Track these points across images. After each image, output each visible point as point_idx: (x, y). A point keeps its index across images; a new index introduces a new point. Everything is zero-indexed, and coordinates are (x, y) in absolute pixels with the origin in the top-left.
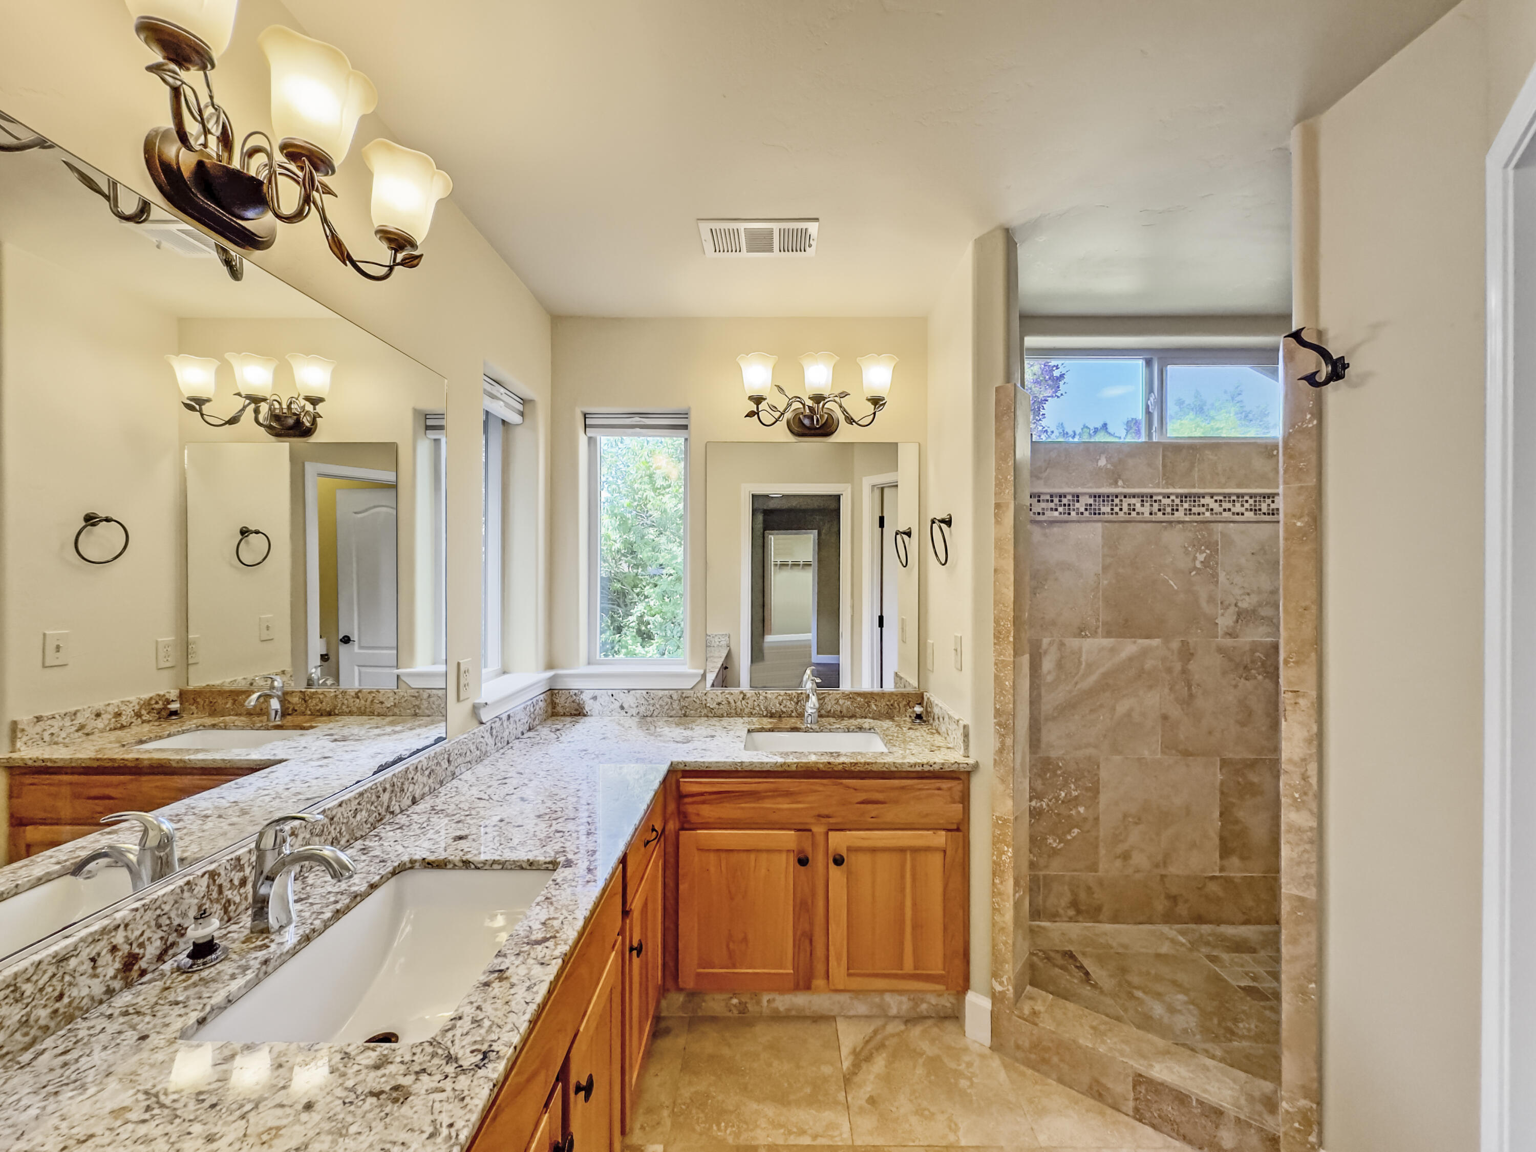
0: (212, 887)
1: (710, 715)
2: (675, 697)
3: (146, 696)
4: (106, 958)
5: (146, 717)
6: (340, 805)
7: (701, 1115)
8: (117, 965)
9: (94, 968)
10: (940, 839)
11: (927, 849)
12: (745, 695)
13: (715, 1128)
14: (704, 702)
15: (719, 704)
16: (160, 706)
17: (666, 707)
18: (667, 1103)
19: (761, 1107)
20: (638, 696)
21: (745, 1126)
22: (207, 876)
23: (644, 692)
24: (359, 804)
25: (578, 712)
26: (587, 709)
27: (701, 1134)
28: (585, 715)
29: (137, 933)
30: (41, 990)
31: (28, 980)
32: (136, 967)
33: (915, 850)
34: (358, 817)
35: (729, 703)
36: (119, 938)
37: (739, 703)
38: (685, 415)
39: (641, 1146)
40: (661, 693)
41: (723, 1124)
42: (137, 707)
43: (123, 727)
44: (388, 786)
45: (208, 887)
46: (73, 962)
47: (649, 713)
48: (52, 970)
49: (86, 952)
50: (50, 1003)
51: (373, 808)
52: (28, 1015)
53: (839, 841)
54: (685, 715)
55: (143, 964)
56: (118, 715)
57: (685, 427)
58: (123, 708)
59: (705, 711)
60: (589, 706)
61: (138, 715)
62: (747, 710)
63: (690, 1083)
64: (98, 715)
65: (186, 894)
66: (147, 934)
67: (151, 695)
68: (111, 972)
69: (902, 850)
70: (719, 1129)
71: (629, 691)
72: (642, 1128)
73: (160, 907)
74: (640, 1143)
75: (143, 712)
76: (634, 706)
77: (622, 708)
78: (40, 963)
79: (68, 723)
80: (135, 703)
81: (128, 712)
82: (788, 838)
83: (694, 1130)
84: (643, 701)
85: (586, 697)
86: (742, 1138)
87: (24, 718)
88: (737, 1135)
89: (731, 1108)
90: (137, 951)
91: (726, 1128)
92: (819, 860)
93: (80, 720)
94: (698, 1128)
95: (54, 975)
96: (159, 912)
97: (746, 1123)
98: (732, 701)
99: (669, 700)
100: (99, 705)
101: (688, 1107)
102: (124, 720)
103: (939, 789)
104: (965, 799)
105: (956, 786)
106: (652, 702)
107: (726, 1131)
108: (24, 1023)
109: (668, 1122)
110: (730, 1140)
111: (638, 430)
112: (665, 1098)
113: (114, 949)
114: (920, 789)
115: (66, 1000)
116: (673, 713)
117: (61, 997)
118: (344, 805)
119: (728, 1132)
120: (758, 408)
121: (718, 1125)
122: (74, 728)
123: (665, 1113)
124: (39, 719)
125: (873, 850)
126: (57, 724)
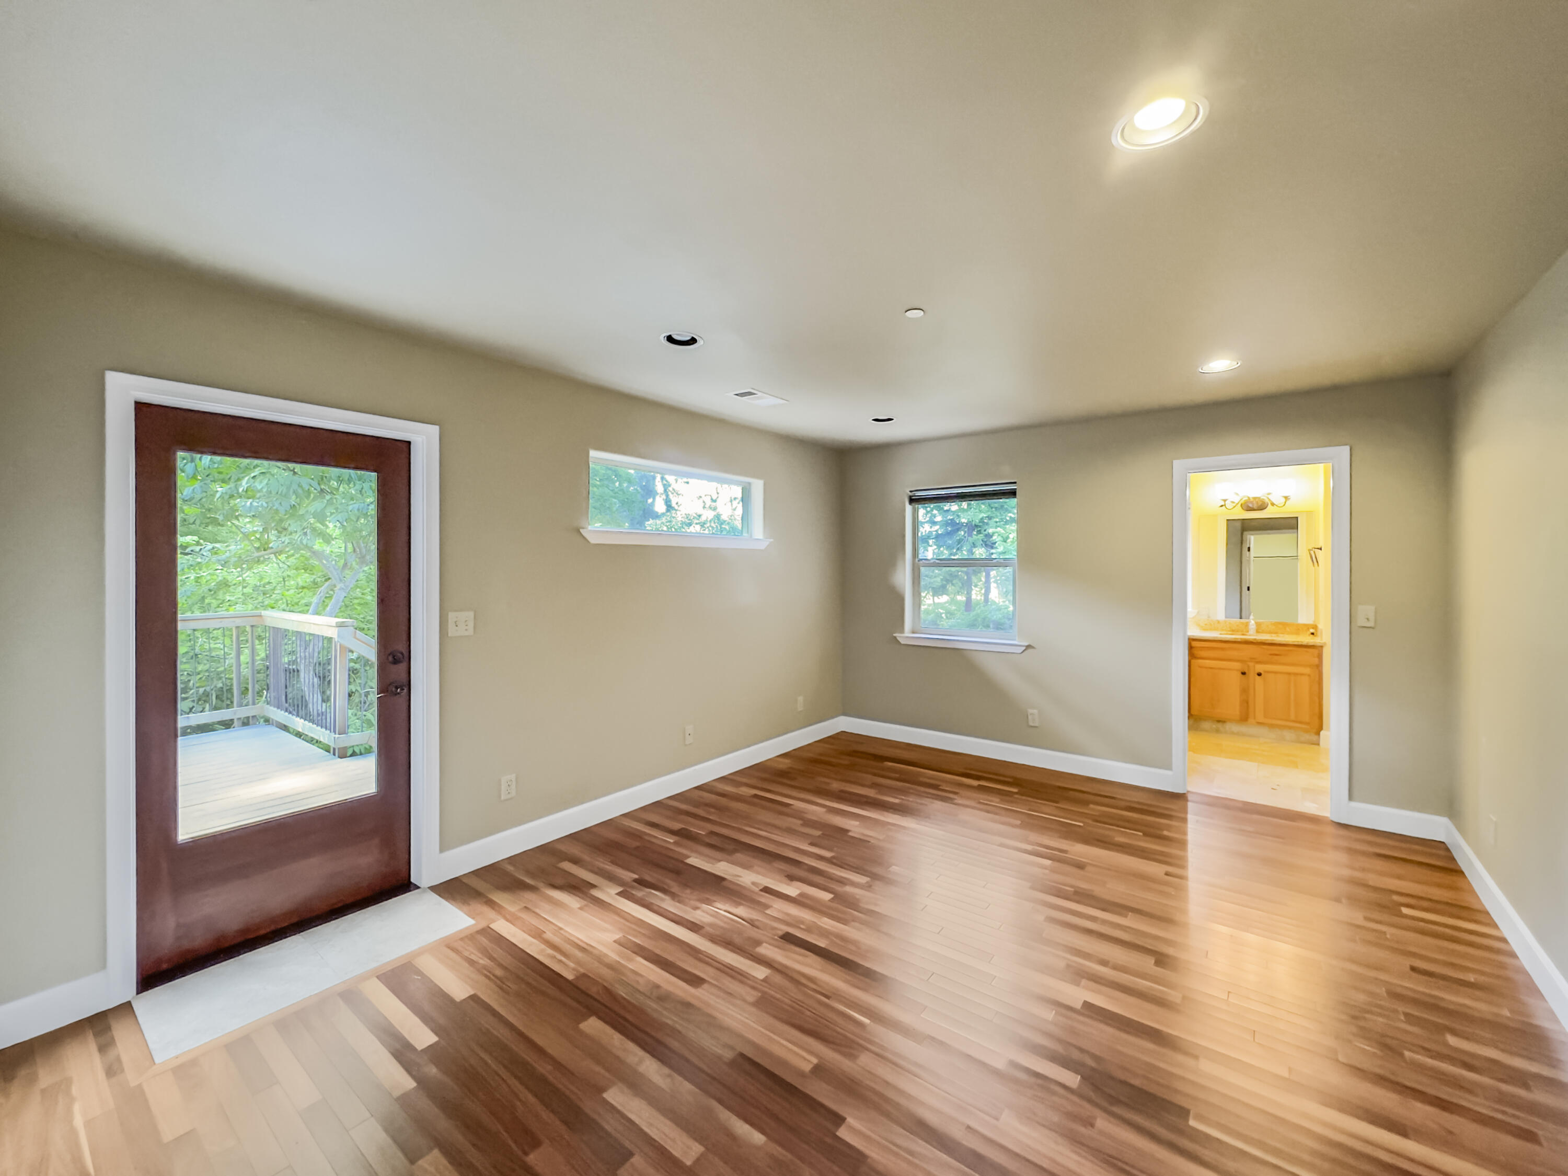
10: (1307, 670)
11: (1302, 674)
33: (1296, 674)
53: (1260, 668)
69: (1289, 674)
82: (1237, 666)
92: (1252, 675)
104: (1320, 657)
105: (1315, 651)
125: (1275, 673)
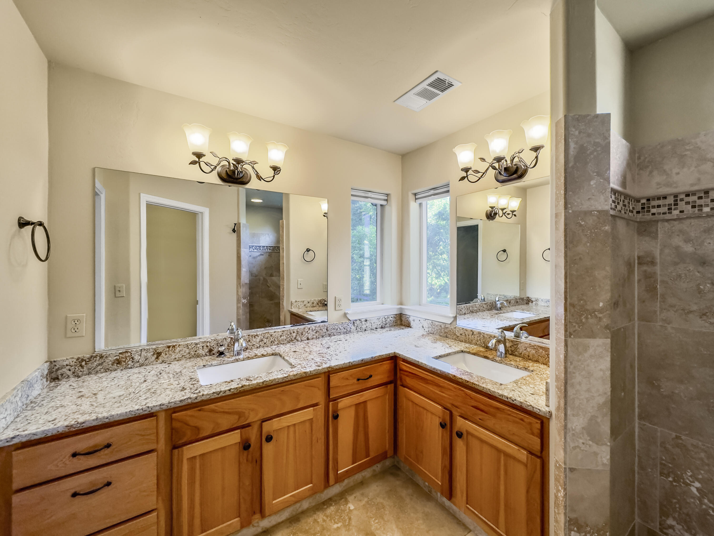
0: (231, 341)
1: (457, 339)
2: (443, 326)
3: (320, 299)
4: (205, 347)
5: (320, 305)
6: (275, 332)
7: (374, 511)
8: (208, 350)
9: (203, 348)
10: (522, 456)
11: (515, 459)
12: (473, 333)
13: (373, 519)
14: (454, 332)
15: (461, 334)
16: (323, 302)
17: (439, 331)
18: (369, 497)
19: (396, 530)
20: (428, 323)
21: (382, 529)
22: (230, 338)
23: (431, 321)
24: (282, 334)
25: (408, 326)
26: (411, 325)
27: (367, 516)
28: (411, 327)
29: (213, 345)
30: (192, 348)
31: (190, 345)
32: (212, 352)
33: (506, 455)
34: (282, 337)
35: (466, 335)
36: (208, 344)
37: (470, 336)
38: (447, 185)
39: (350, 502)
40: (437, 323)
41: (377, 521)
42: (317, 302)
43: (314, 307)
44: (295, 331)
45: (230, 341)
46: (198, 346)
47: (432, 332)
48: (194, 345)
49: (201, 345)
50: (194, 352)
51: (288, 336)
52: (190, 352)
54: (446, 337)
55: (214, 352)
56: (313, 303)
57: (448, 191)
58: (314, 301)
59: (455, 337)
60: (412, 324)
61: (318, 304)
62: (474, 341)
63: (384, 499)
64: (309, 302)
65: (225, 341)
66: (215, 346)
67: (321, 299)
68: (206, 351)
69: (499, 451)
70: (374, 521)
71: (426, 319)
72: (355, 497)
73: (218, 341)
74: (350, 501)
75: (319, 303)
76: (427, 327)
77: (423, 327)
78: (192, 343)
79: (302, 304)
80: (317, 300)
81: (315, 303)
82: (438, 409)
83: (367, 513)
84: (430, 326)
85: (411, 319)
86: (377, 531)
87: (294, 301)
88: (377, 529)
89: (386, 519)
90: (212, 349)
91: (377, 523)
93: (305, 303)
94: (369, 514)
95: (195, 346)
96: (217, 342)
97: (384, 529)
98: (467, 335)
99: (440, 327)
100: (309, 300)
101: (374, 505)
102: (314, 304)
103: (522, 420)
106: (433, 327)
107: (376, 523)
108: (189, 353)
109: (364, 502)
110: (373, 528)
111: (433, 196)
112: (371, 495)
113: (207, 346)
114: (509, 415)
115: (197, 352)
116: (441, 334)
117: (196, 351)
118: (276, 332)
119: (376, 525)
120: (467, 174)
121: (375, 520)
122: (303, 305)
123: (366, 499)
124: (296, 301)
126: (300, 303)
